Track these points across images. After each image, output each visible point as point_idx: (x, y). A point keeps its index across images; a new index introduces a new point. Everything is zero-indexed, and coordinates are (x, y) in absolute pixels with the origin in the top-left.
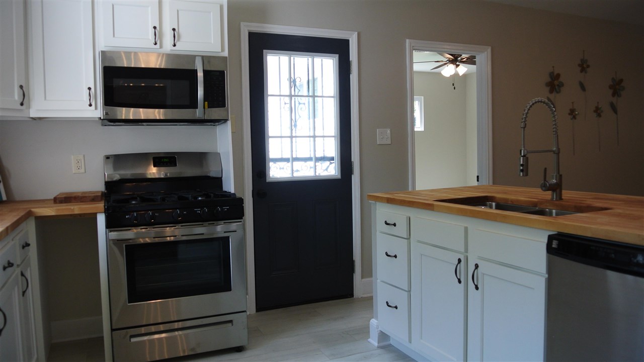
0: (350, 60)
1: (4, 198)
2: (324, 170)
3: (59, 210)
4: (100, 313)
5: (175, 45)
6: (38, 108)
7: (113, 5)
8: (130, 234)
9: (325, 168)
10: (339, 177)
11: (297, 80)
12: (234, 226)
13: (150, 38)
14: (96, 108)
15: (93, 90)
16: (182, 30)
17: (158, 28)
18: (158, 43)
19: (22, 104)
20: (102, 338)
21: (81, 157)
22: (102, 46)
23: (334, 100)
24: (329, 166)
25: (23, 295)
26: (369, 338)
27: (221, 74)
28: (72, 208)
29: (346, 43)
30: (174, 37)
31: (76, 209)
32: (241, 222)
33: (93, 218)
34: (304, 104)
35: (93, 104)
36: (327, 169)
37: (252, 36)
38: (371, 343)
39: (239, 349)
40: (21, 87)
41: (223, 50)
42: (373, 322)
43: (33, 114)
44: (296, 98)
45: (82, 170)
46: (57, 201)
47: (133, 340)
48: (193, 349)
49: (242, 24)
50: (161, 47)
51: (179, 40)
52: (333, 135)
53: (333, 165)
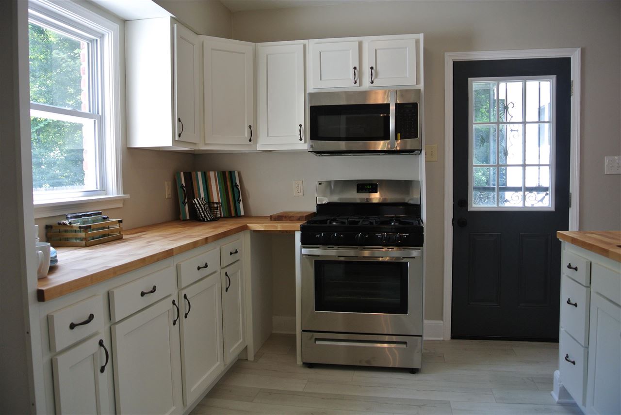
0: (572, 80)
1: (242, 213)
2: (538, 201)
3: (266, 226)
4: (294, 314)
5: (372, 82)
6: (263, 144)
7: (320, 53)
8: (318, 251)
9: (539, 199)
10: (553, 209)
11: (509, 106)
12: (415, 253)
13: (351, 78)
14: (305, 142)
15: (303, 126)
16: (380, 68)
17: (358, 68)
18: (358, 82)
19: (250, 141)
20: (295, 335)
21: (300, 182)
22: (311, 89)
23: (550, 126)
24: (544, 197)
25: (226, 291)
26: (552, 391)
27: (414, 106)
28: (276, 225)
29: (567, 61)
30: (372, 75)
31: (279, 226)
32: (419, 249)
33: (292, 234)
34: (517, 131)
35: (303, 138)
36: (542, 200)
37: (457, 66)
38: (552, 397)
39: (413, 371)
40: (250, 127)
41: (418, 82)
42: (557, 374)
43: (260, 148)
44: (508, 125)
45: (301, 194)
46: (273, 219)
47: (318, 342)
48: (368, 362)
49: (446, 54)
50: (360, 85)
51: (376, 77)
52: (548, 163)
53: (547, 197)
